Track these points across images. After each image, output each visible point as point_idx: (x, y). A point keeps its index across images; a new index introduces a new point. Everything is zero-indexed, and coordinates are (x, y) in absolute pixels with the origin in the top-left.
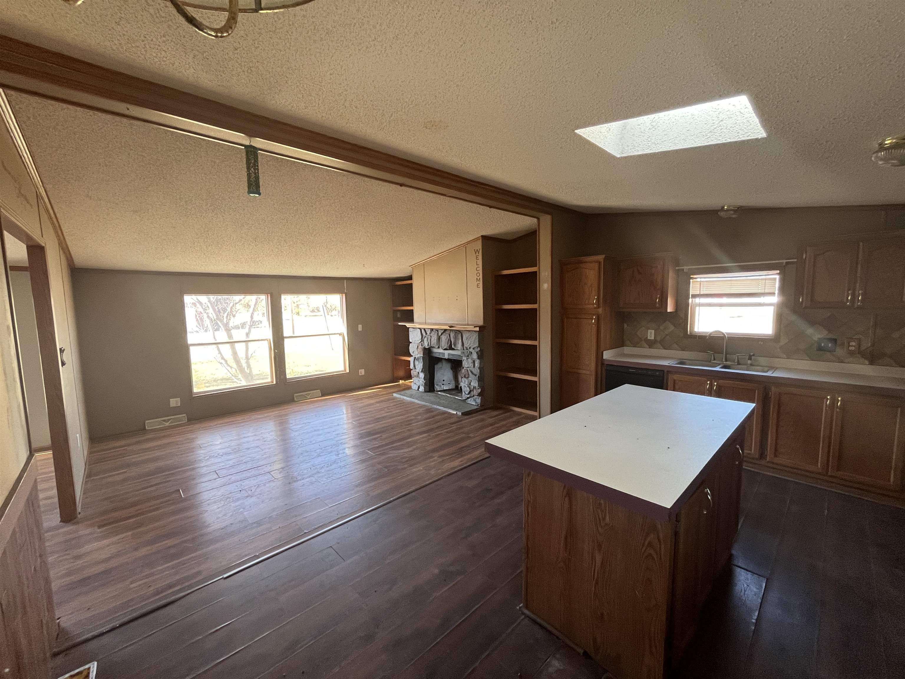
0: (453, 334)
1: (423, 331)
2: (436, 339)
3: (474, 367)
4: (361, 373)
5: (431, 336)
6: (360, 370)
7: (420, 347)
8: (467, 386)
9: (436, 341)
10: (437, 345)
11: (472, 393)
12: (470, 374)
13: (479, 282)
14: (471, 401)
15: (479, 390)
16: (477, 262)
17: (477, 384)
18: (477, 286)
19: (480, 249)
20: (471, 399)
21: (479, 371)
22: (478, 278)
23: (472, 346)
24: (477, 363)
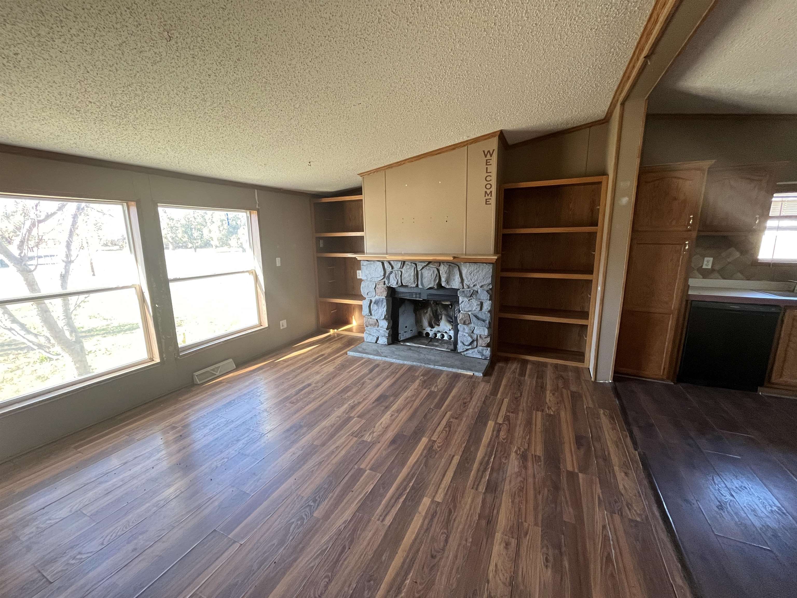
0: (446, 269)
1: (386, 265)
2: (413, 274)
3: (481, 309)
4: (283, 326)
5: (401, 272)
6: (281, 322)
7: (381, 286)
8: (467, 335)
9: (412, 278)
10: (415, 283)
11: (475, 343)
12: (474, 319)
13: (489, 197)
14: (474, 353)
15: (488, 340)
16: (487, 168)
17: (486, 332)
18: (486, 202)
19: (494, 150)
20: (473, 350)
21: (489, 315)
22: (488, 191)
23: (479, 283)
24: (487, 305)
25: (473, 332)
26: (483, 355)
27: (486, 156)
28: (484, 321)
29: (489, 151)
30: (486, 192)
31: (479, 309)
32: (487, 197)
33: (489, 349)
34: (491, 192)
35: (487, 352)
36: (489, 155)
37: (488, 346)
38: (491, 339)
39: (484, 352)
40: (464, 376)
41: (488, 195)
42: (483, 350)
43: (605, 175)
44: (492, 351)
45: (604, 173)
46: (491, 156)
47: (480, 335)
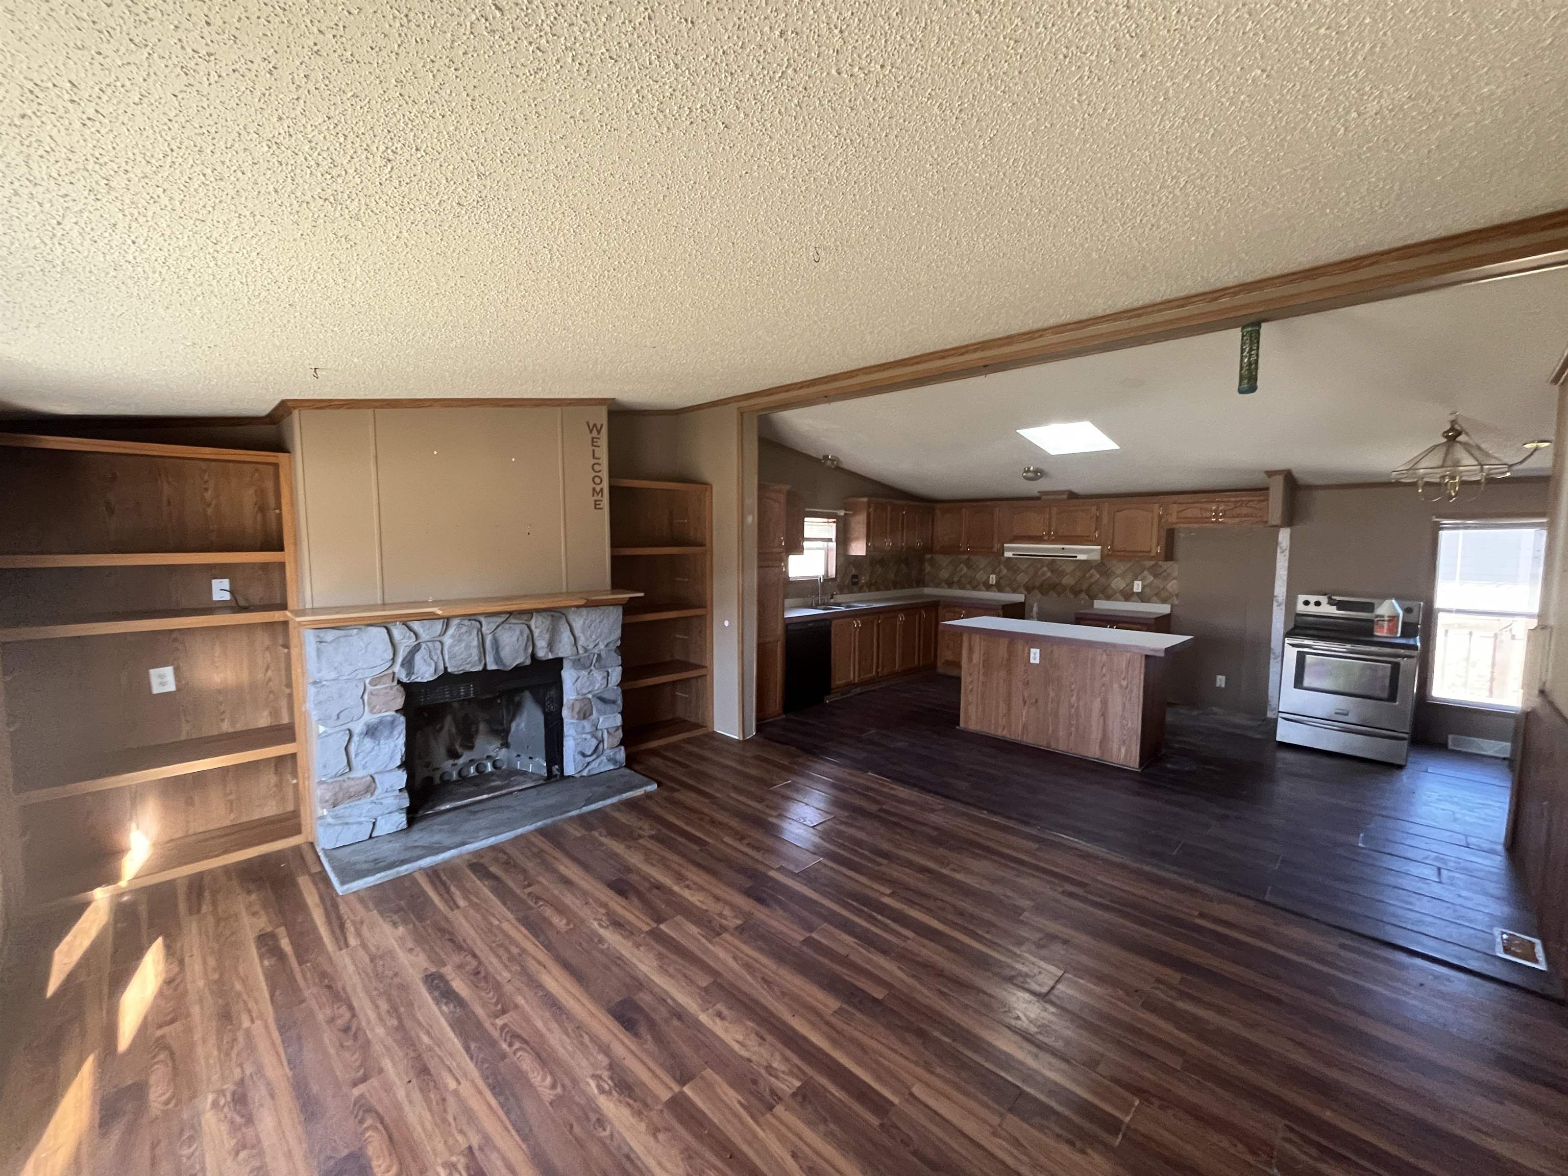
0: (543, 623)
1: (398, 632)
2: (471, 644)
3: (607, 683)
7: (384, 686)
8: (589, 737)
9: (471, 652)
12: (597, 705)
13: (599, 498)
14: (602, 765)
15: (620, 733)
16: (594, 451)
17: (616, 721)
18: (596, 505)
19: (602, 425)
20: (598, 761)
21: (620, 690)
22: (598, 488)
23: (603, 641)
24: (616, 674)
25: (597, 728)
26: (615, 762)
27: (591, 431)
28: (614, 702)
29: (595, 425)
30: (594, 489)
31: (604, 684)
32: (596, 498)
33: (623, 748)
34: (602, 490)
35: (621, 755)
36: (595, 431)
37: (620, 743)
38: (624, 731)
39: (616, 756)
41: (598, 494)
42: (613, 754)
44: (628, 751)
46: (599, 432)
47: (607, 729)
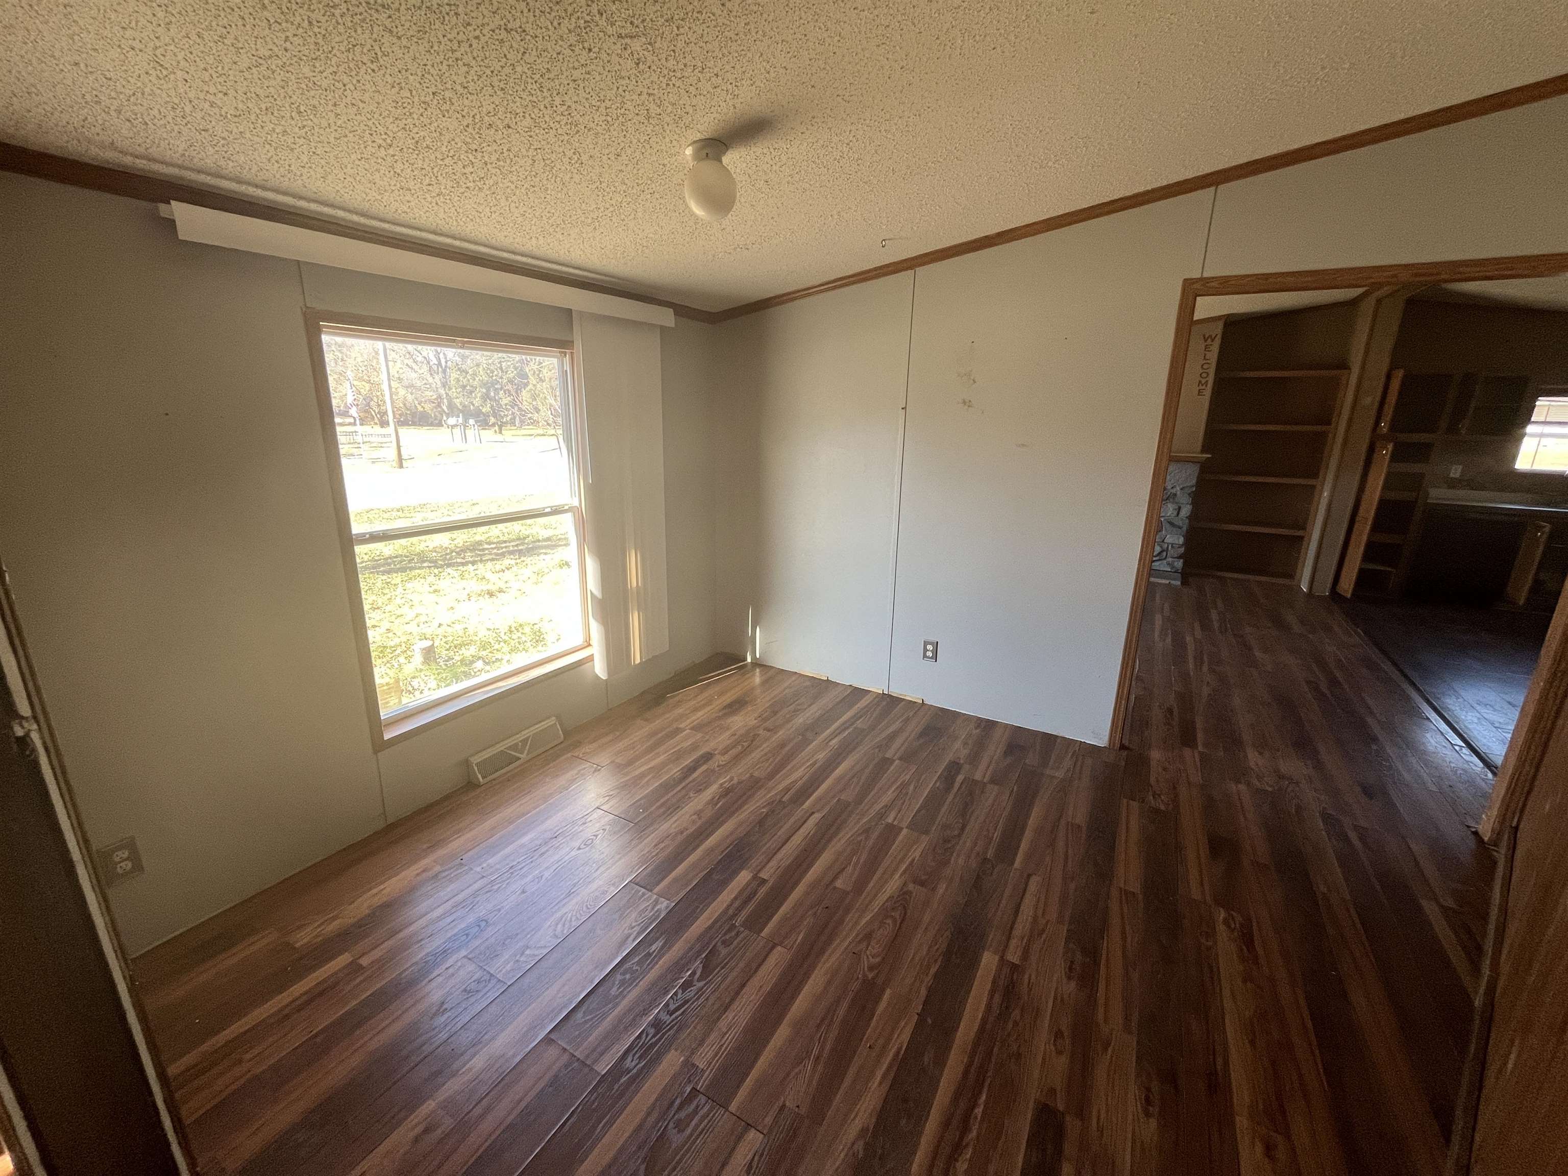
3: (1179, 514)
11: (1165, 554)
12: (1166, 526)
13: (1204, 387)
14: (1162, 566)
15: (1182, 550)
16: (1205, 355)
17: (1181, 540)
18: (1199, 392)
19: (1217, 336)
20: (1160, 562)
21: (1187, 521)
22: (1204, 381)
23: (1179, 485)
24: (1186, 511)
25: (1163, 541)
26: (1173, 567)
27: (1206, 341)
28: (1180, 528)
30: (1200, 382)
31: (1175, 513)
32: (1201, 387)
33: (1182, 560)
34: (1207, 382)
35: (1179, 564)
36: (1209, 340)
37: (1180, 557)
38: (1185, 550)
39: (1176, 564)
40: (1160, 584)
41: (1203, 385)
42: (1173, 562)
43: (1346, 369)
44: (1185, 563)
45: (1343, 365)
46: (1213, 341)
47: (1172, 544)
